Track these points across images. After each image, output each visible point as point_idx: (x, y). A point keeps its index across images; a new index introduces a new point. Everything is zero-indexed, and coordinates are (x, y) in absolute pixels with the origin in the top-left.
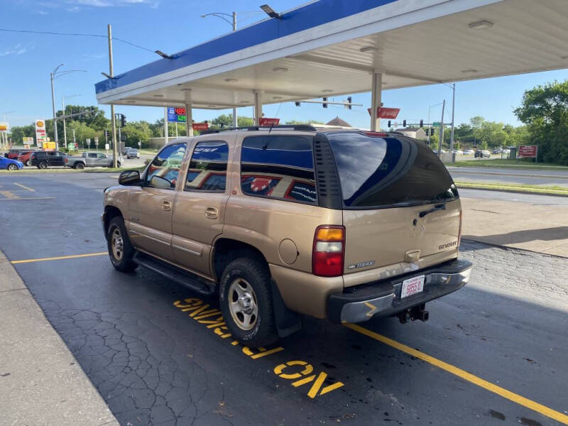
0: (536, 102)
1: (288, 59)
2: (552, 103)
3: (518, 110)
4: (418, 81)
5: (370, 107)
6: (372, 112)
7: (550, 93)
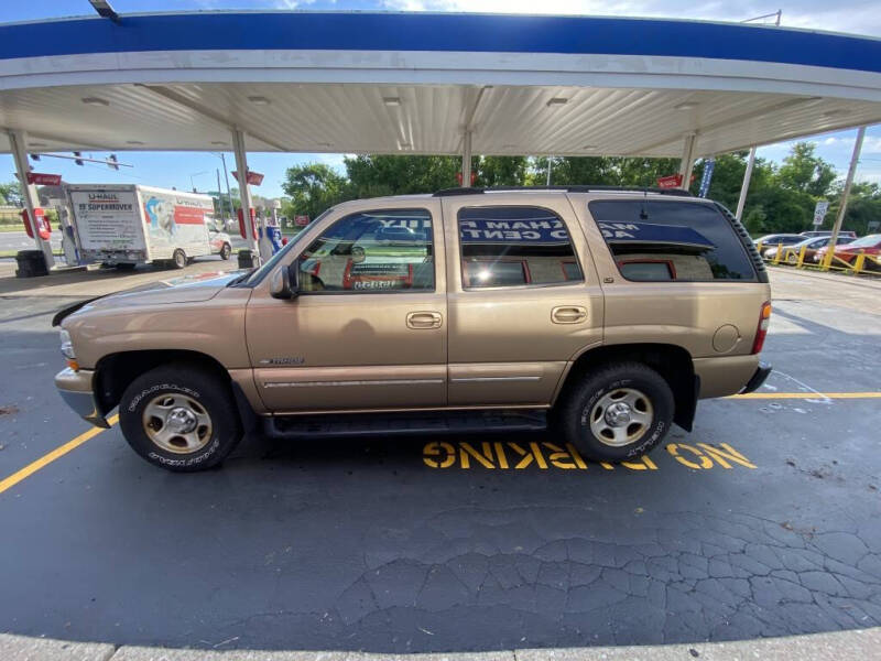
0: (297, 179)
1: (137, 89)
2: (311, 181)
3: (285, 184)
4: (272, 147)
5: (236, 170)
6: (240, 175)
7: (307, 172)
